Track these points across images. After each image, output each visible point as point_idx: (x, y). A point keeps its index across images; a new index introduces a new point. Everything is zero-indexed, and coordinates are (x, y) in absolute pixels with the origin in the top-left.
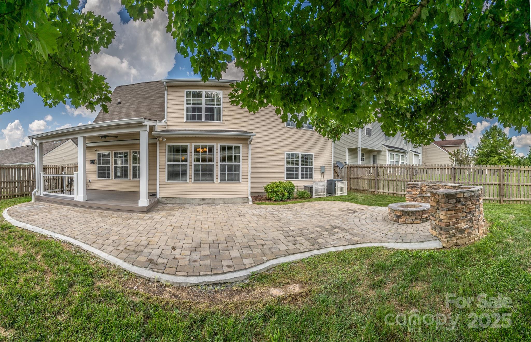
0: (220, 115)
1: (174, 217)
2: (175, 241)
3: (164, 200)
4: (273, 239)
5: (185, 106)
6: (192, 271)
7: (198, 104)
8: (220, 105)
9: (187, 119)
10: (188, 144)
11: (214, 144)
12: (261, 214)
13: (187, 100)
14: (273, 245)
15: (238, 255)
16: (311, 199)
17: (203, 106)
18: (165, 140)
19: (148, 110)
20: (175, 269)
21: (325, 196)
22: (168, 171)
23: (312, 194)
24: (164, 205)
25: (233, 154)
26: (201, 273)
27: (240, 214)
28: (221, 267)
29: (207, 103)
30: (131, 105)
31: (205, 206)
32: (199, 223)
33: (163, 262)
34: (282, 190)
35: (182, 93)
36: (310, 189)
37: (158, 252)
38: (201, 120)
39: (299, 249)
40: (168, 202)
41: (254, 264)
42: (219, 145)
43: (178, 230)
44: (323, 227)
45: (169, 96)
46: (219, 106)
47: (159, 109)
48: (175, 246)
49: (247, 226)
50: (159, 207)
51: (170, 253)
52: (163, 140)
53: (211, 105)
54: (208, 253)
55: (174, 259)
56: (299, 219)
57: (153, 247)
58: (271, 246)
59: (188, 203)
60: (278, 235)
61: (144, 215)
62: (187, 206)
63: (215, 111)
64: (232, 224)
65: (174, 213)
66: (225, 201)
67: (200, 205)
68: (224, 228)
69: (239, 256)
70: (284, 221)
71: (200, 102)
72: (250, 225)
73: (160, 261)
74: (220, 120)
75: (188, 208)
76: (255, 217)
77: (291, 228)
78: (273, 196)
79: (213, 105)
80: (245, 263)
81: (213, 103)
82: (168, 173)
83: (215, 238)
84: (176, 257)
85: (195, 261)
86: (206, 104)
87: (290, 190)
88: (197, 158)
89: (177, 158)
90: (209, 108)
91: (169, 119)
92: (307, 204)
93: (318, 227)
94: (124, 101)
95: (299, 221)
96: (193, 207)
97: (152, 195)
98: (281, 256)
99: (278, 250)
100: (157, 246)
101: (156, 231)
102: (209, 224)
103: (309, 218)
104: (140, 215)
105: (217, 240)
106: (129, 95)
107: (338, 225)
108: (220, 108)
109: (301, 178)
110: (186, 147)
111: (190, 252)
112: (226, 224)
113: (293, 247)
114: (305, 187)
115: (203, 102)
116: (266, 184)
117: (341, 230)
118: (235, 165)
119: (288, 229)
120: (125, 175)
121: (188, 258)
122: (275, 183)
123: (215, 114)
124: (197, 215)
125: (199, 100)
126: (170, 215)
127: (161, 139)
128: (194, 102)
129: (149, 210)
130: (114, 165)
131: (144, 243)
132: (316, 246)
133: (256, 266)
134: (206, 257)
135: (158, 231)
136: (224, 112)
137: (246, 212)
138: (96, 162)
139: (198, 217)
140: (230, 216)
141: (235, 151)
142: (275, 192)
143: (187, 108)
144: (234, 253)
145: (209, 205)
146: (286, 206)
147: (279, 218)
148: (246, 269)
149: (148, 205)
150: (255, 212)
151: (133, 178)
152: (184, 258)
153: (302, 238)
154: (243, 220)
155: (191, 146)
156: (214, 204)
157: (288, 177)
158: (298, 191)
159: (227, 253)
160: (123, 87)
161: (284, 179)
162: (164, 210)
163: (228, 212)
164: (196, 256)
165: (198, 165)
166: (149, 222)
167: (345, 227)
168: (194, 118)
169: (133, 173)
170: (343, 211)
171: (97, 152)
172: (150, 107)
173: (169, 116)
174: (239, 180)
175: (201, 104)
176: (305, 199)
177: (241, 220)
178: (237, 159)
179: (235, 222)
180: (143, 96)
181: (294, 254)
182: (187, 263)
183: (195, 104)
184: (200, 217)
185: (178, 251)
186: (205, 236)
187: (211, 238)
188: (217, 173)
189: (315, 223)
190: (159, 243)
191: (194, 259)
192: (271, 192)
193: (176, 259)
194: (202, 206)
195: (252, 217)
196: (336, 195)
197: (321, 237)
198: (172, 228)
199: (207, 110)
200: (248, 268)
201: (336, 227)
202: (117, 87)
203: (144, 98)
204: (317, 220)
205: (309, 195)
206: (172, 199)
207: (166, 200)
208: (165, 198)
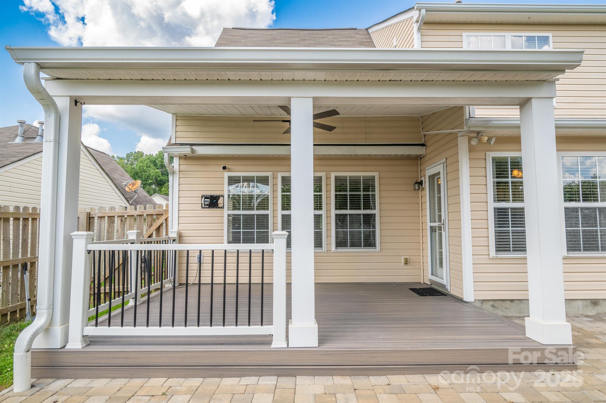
18: (493, 141)
22: (496, 225)
35: (458, 38)
52: (489, 141)
82: (497, 233)
89: (517, 192)
127: (486, 139)
130: (280, 212)
138: (224, 201)
151: (337, 245)
171: (227, 174)
206: (509, 302)
207: (493, 306)
208: (491, 303)
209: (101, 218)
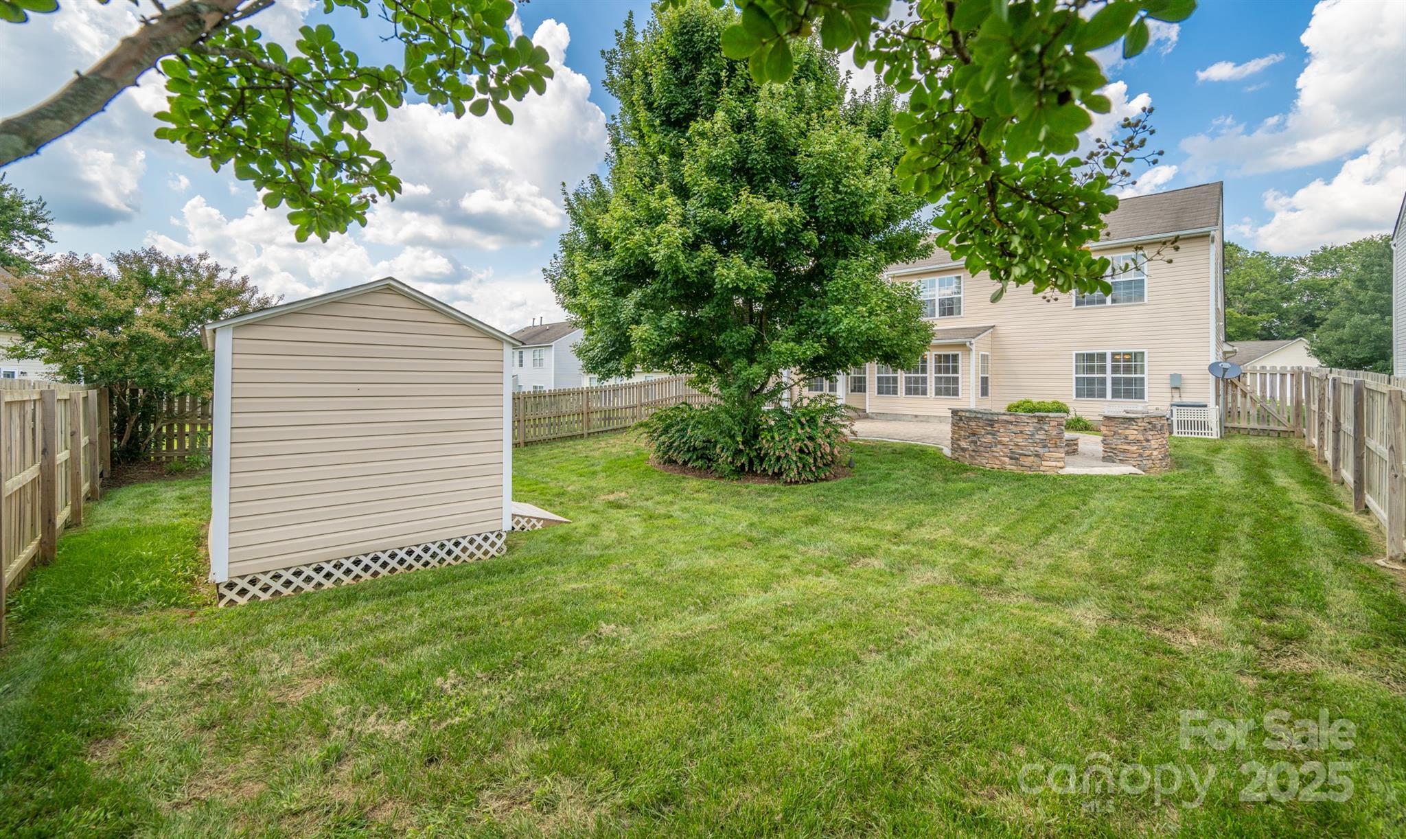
0: (960, 308)
3: (874, 415)
7: (930, 296)
8: (960, 293)
11: (928, 353)
17: (937, 298)
22: (878, 383)
25: (951, 364)
29: (942, 292)
38: (935, 316)
40: (878, 418)
42: (934, 353)
46: (958, 296)
53: (948, 295)
63: (954, 302)
71: (932, 293)
74: (960, 314)
82: (878, 387)
86: (940, 295)
109: (1114, 398)
115: (937, 293)
118: (953, 378)
123: (954, 306)
136: (967, 301)
141: (953, 361)
157: (1080, 395)
161: (1071, 398)
165: (910, 377)
174: (957, 395)
175: (934, 296)
178: (955, 370)
183: (927, 297)
188: (931, 386)
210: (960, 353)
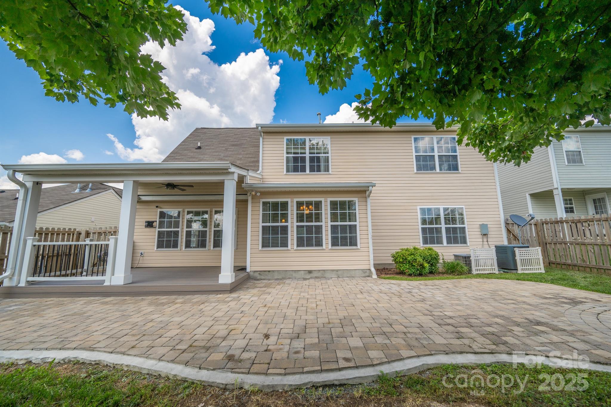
0: (328, 165)
1: (270, 296)
2: (269, 326)
3: (256, 275)
4: (418, 326)
5: (285, 155)
6: (292, 366)
7: (301, 153)
8: (328, 153)
9: (288, 171)
10: (289, 200)
11: (322, 200)
12: (392, 291)
13: (287, 148)
14: (421, 335)
15: (360, 344)
16: (470, 275)
17: (307, 156)
18: (258, 194)
19: (238, 160)
20: (267, 365)
21: (497, 272)
22: (263, 234)
23: (471, 267)
24: (256, 282)
25: (347, 211)
26: (306, 369)
27: (362, 291)
28: (335, 360)
29: (312, 151)
30: (216, 152)
31: (312, 281)
32: (304, 302)
33: (248, 357)
34: (420, 259)
35: (282, 140)
36: (467, 259)
37: (242, 343)
38: (305, 172)
39: (470, 347)
40: (263, 277)
41: (387, 360)
42: (329, 200)
43: (274, 311)
44: (508, 318)
45: (265, 143)
46: (327, 155)
47: (253, 160)
48: (269, 333)
49: (375, 305)
50: (250, 284)
51: (260, 343)
52: (256, 194)
53: (317, 153)
54: (316, 340)
55: (266, 351)
56: (457, 302)
57: (235, 337)
58: (419, 336)
59: (289, 278)
60: (426, 321)
61: (226, 295)
62: (288, 281)
63: (322, 160)
64: (353, 303)
65: (269, 290)
66: (339, 274)
67: (305, 279)
68: (338, 307)
69: (362, 345)
70: (431, 303)
71: (303, 151)
72: (379, 305)
73: (245, 355)
74: (328, 171)
75: (290, 284)
76: (385, 295)
77: (446, 313)
78: (405, 267)
79: (319, 153)
80: (371, 357)
81: (318, 151)
82: (263, 238)
83: (326, 320)
84: (270, 347)
85: (297, 352)
86: (310, 153)
87: (433, 260)
88: (300, 218)
89: (275, 218)
90: (314, 157)
91: (264, 171)
92: (464, 282)
93: (497, 316)
94: (206, 146)
95: (457, 305)
96: (296, 282)
97: (240, 269)
98: (438, 352)
99: (431, 342)
100: (243, 336)
101: (242, 315)
102: (318, 303)
103: (474, 301)
104: (221, 296)
105: (329, 323)
106: (214, 140)
107: (543, 320)
108: (328, 157)
109: (448, 243)
110: (286, 203)
111: (289, 341)
112: (341, 303)
113: (458, 342)
114: (455, 256)
115: (307, 151)
116: (394, 252)
117: (554, 330)
118: (350, 226)
119: (441, 314)
120: (202, 244)
121: (287, 348)
122: (407, 250)
123: (322, 164)
124: (301, 292)
125: (301, 148)
126: (264, 293)
127: (254, 193)
128: (296, 151)
129: (234, 288)
130: (185, 229)
131: (223, 333)
132: (502, 348)
133: (389, 362)
134: (313, 346)
135: (245, 315)
136: (333, 161)
137: (370, 289)
138: (157, 224)
139: (302, 294)
140: (348, 292)
141: (349, 208)
142: (409, 261)
143: (287, 158)
144: (355, 342)
145: (317, 280)
146: (429, 282)
147: (421, 297)
148: (373, 365)
149: (234, 281)
150: (383, 289)
151: (214, 247)
152: (281, 349)
153: (470, 330)
154: (368, 298)
155: (292, 202)
156: (325, 278)
157: (425, 242)
158: (444, 262)
159: (344, 340)
160: (206, 130)
161: (420, 245)
162: (256, 287)
163: (345, 288)
164: (298, 345)
165: (303, 226)
166: (233, 304)
167: (561, 325)
168: (295, 170)
169: (214, 240)
170: (546, 298)
171: (159, 210)
172: (241, 156)
173: (264, 168)
174: (356, 245)
175: (305, 153)
176: (458, 275)
177: (365, 298)
178: (352, 217)
179: (357, 300)
180: (233, 143)
181: (461, 353)
182: (285, 355)
183: (298, 153)
184: (306, 295)
185: (273, 340)
186: (312, 317)
187: (320, 321)
188: (327, 236)
189: (490, 310)
190: (245, 331)
191: (296, 350)
192: (402, 263)
193: (270, 350)
194: (308, 281)
195: (381, 294)
196: (520, 272)
197: (509, 334)
198: (266, 309)
199: (312, 159)
200: (377, 365)
201: (538, 323)
202: (197, 129)
203: (233, 145)
204: (491, 305)
205: (466, 268)
206: (268, 272)
207: (259, 274)
208: (259, 272)
209: (94, 233)
210: (356, 200)
